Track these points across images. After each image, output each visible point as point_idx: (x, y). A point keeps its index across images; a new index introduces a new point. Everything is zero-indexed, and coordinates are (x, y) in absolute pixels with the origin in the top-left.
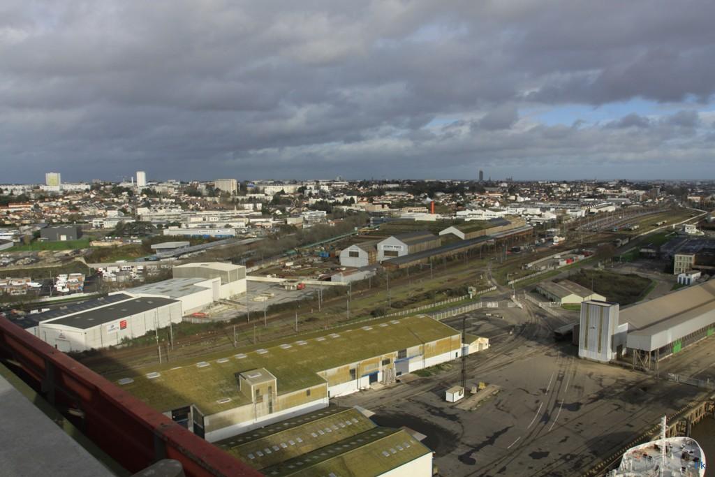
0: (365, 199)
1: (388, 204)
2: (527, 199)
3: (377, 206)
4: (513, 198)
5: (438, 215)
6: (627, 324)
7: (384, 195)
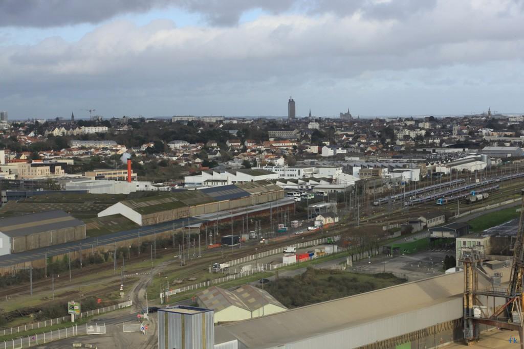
0: (23, 157)
1: (64, 166)
2: (340, 151)
3: (39, 168)
4: (314, 149)
5: (148, 183)
6: (236, 341)
7: (68, 147)
